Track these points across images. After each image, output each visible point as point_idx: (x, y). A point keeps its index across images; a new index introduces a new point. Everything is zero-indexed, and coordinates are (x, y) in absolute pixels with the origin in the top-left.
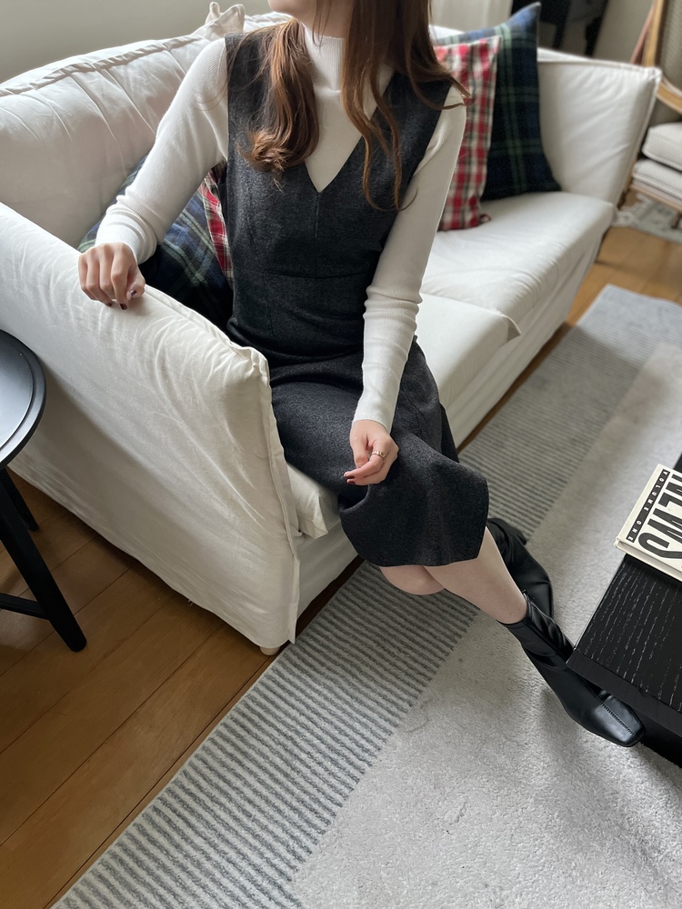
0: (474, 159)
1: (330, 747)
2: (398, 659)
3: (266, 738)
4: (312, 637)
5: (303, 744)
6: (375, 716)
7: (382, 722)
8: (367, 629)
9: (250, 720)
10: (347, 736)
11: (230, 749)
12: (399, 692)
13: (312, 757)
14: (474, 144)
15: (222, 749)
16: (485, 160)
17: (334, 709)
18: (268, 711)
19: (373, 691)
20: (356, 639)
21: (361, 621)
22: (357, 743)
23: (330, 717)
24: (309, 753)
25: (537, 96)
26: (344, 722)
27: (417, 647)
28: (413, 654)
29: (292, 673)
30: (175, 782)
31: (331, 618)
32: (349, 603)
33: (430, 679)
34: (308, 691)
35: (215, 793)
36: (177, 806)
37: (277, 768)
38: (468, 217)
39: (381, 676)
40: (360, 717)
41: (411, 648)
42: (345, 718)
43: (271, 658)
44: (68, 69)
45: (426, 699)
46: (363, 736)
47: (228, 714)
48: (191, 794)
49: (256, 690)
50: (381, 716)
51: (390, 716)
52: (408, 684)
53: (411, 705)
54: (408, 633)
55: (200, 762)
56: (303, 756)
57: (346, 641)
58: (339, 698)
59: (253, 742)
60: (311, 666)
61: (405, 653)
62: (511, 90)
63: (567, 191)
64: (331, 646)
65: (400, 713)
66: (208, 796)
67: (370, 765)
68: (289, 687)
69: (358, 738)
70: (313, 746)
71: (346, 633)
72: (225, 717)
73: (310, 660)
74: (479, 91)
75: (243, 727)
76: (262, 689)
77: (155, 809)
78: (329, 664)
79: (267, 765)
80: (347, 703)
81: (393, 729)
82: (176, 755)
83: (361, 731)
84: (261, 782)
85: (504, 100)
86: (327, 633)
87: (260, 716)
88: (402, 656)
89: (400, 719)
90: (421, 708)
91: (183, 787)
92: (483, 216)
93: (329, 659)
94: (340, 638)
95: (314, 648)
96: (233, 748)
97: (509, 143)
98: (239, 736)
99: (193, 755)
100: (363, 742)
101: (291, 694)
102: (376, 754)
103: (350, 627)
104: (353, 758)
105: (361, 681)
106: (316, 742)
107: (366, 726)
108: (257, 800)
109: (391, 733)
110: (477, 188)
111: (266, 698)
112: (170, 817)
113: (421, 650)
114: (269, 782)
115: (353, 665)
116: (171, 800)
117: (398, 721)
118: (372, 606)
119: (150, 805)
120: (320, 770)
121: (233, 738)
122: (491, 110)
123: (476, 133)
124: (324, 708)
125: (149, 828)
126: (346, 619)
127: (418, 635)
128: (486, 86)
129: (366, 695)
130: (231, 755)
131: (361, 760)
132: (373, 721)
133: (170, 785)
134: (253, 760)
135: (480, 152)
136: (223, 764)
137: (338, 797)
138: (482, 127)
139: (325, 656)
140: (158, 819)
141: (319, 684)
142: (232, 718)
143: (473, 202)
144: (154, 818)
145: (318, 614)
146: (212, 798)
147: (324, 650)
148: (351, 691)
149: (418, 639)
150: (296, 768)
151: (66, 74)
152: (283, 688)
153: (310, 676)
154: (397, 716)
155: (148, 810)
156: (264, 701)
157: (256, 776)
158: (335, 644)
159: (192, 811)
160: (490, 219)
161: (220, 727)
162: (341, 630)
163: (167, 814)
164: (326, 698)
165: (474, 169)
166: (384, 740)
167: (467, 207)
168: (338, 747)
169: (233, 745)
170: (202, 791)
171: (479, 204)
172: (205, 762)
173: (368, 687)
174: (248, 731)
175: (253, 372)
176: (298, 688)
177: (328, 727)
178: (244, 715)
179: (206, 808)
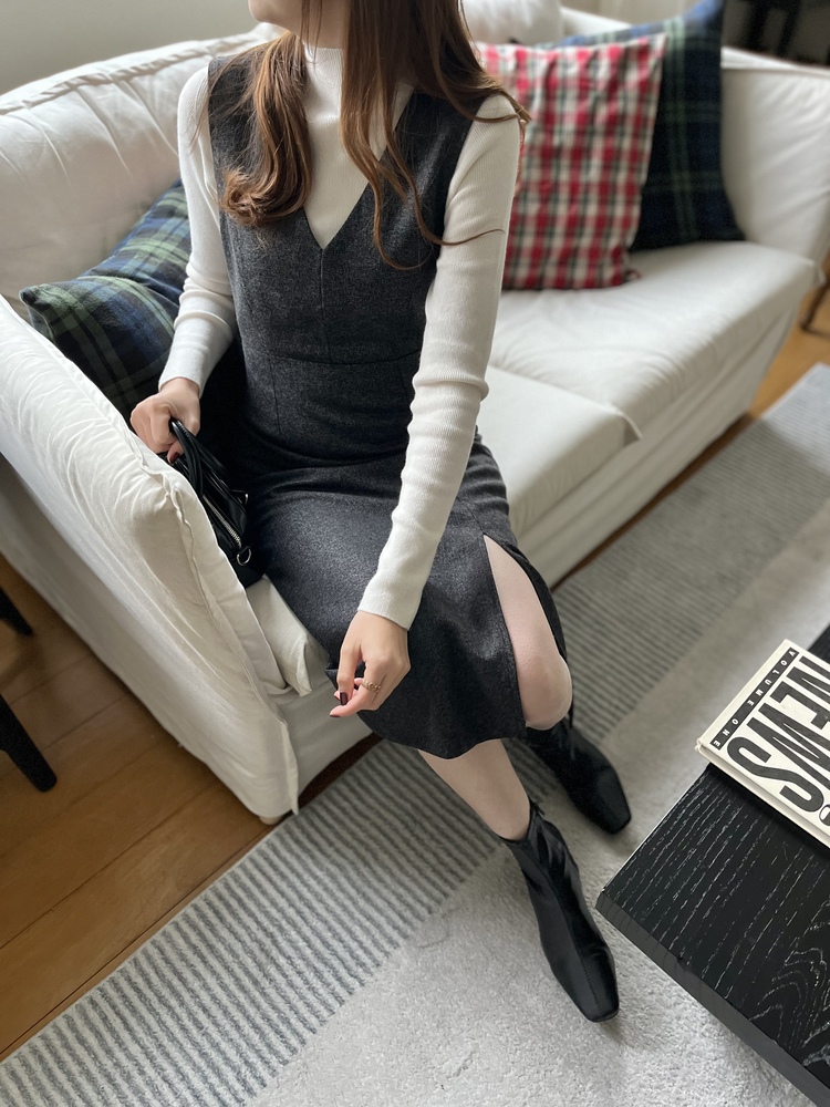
0: (621, 197)
1: (317, 954)
2: (428, 849)
3: (241, 931)
4: (326, 808)
5: (284, 944)
6: (382, 920)
7: (389, 929)
8: (397, 804)
9: (228, 906)
10: (342, 941)
11: (194, 938)
12: (419, 892)
13: (292, 964)
14: (622, 177)
15: (186, 938)
16: (638, 198)
17: (331, 903)
18: (251, 896)
19: (387, 887)
20: (380, 816)
21: (391, 793)
22: (351, 953)
23: (325, 914)
24: (289, 958)
25: (718, 113)
26: (341, 923)
27: (455, 837)
28: (448, 845)
29: (291, 851)
30: (121, 971)
31: (354, 785)
32: (380, 767)
33: (462, 881)
34: (306, 876)
35: (165, 992)
36: (118, 1002)
37: (247, 973)
38: (609, 273)
39: (401, 868)
40: (363, 919)
41: (447, 837)
42: (345, 918)
43: (269, 828)
44: (74, 82)
45: (452, 907)
46: (361, 944)
47: (203, 894)
48: (137, 990)
49: (243, 867)
50: (389, 920)
51: (400, 923)
52: (434, 884)
53: (430, 912)
54: (447, 816)
55: (156, 951)
56: (282, 961)
57: (366, 818)
58: (343, 890)
59: (224, 933)
60: (316, 844)
61: (438, 841)
62: (681, 106)
63: (755, 241)
64: (347, 821)
65: (414, 921)
66: (156, 995)
67: (362, 985)
68: (283, 868)
69: (354, 945)
70: (297, 949)
71: (370, 807)
72: (199, 897)
73: (317, 837)
74: (632, 108)
75: (217, 913)
76: (250, 866)
77: (92, 1002)
78: (339, 844)
79: (235, 967)
80: (351, 898)
81: (401, 941)
82: (130, 937)
83: (361, 938)
84: (224, 987)
85: (670, 118)
86: (345, 804)
87: (240, 901)
88: (433, 845)
89: (414, 929)
90: (443, 916)
91: (129, 980)
92: (629, 272)
93: (340, 838)
94: (360, 813)
95: (325, 823)
96: (198, 938)
97: (675, 177)
98: (208, 924)
99: (150, 940)
100: (360, 952)
101: (283, 877)
102: (372, 970)
103: (376, 799)
104: (343, 972)
105: (374, 872)
106: (302, 944)
107: (367, 932)
108: (214, 1010)
109: (397, 944)
110: (623, 235)
111: (252, 878)
112: (107, 1013)
113: (459, 840)
114: (233, 987)
115: (368, 849)
116: (112, 992)
117: (409, 932)
118: (410, 775)
119: (87, 994)
120: (298, 981)
121: (201, 924)
122: (650, 132)
123: (624, 163)
124: (321, 901)
125: (79, 1022)
126: (372, 788)
127: (460, 820)
128: (642, 99)
129: (377, 891)
130: (194, 948)
131: (352, 976)
132: (378, 926)
133: (114, 974)
134: (220, 958)
135: (630, 188)
136: (183, 958)
137: (313, 1021)
138: (635, 156)
139: (337, 834)
140: (93, 1015)
141: (321, 869)
142: (205, 900)
143: (617, 254)
144: (88, 1012)
145: (340, 778)
146: (160, 998)
147: (336, 826)
148: (359, 883)
149: (459, 826)
150: (270, 975)
151: (71, 88)
152: (275, 868)
153: (313, 857)
154: (410, 924)
155: (83, 1001)
156: (249, 883)
157: (218, 978)
158: (352, 819)
159: (134, 1011)
160: (639, 277)
161: (189, 910)
162: (363, 801)
163: (104, 1010)
164: (326, 889)
165: (619, 211)
166: (387, 954)
167: (607, 260)
168: (326, 954)
169: (200, 934)
170: (150, 987)
171: (625, 257)
172: (162, 952)
173: (380, 880)
174: (222, 919)
175: (165, 505)
176: (293, 870)
177: (320, 926)
178: (221, 898)
179: (151, 1010)
